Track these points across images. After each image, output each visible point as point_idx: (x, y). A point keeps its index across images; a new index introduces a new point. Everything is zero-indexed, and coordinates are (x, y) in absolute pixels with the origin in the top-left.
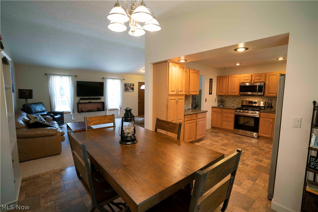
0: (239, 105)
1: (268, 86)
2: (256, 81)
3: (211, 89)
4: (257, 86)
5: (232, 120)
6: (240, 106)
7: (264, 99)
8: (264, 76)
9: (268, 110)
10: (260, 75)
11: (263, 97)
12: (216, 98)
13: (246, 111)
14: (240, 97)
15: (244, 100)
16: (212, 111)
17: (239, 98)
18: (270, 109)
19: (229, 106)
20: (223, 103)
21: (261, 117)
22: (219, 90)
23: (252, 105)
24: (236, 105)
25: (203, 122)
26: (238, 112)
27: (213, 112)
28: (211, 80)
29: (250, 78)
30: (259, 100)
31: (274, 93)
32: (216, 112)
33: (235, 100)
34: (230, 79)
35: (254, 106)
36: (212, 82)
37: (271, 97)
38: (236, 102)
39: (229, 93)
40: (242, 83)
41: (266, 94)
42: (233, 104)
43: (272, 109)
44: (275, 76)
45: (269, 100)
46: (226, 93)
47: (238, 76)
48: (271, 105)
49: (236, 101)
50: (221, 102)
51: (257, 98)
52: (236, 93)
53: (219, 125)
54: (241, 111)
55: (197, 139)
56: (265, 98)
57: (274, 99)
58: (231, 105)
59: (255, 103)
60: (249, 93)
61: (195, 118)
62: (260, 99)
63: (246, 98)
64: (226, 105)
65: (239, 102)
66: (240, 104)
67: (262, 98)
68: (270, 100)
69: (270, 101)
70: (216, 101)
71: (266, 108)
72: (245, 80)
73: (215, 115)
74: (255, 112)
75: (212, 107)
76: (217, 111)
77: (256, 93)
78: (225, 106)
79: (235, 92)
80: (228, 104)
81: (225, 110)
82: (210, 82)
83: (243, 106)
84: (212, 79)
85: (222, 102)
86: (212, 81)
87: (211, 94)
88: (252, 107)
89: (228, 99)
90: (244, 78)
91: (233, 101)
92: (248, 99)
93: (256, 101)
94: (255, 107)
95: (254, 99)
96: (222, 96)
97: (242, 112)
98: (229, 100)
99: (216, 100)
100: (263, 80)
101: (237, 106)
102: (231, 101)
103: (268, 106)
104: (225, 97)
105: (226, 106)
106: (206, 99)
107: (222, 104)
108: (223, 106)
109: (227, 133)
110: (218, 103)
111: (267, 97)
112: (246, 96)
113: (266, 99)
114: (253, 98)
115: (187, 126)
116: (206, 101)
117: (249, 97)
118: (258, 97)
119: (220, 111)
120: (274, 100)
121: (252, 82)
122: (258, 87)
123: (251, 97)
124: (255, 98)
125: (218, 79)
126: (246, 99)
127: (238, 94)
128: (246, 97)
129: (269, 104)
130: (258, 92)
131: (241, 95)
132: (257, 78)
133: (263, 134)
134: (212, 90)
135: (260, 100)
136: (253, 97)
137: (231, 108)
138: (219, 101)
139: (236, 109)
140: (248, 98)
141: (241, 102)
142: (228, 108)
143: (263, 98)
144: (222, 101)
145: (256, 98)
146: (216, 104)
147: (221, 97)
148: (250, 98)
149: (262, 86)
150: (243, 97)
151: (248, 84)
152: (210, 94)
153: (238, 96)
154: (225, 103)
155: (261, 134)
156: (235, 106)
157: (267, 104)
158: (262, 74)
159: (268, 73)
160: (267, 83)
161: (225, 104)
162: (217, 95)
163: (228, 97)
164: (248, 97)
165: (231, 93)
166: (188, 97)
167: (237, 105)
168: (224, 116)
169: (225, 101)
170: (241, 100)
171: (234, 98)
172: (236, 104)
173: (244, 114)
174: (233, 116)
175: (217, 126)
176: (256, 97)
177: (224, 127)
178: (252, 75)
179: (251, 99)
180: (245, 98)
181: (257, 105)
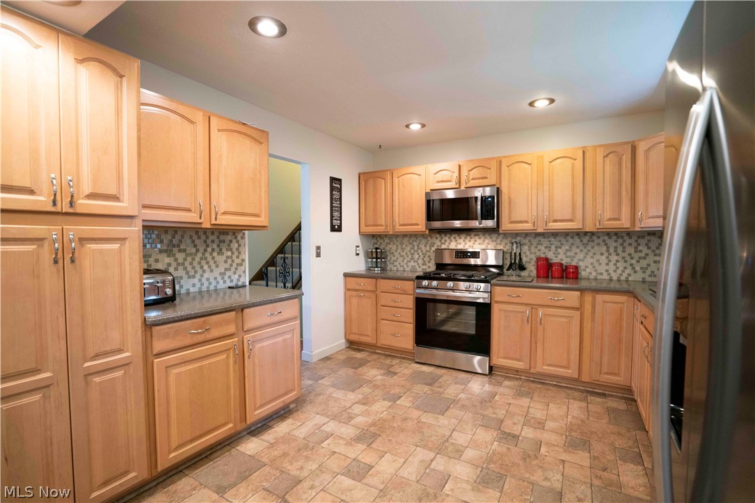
0: (430, 265)
1: (510, 198)
2: (472, 183)
3: (336, 214)
4: (476, 198)
5: (409, 315)
6: (431, 267)
7: (499, 241)
8: (494, 165)
9: (512, 275)
10: (482, 165)
11: (495, 236)
12: (360, 244)
13: (450, 284)
14: (429, 238)
15: (443, 247)
16: (347, 290)
17: (429, 243)
18: (518, 272)
19: (402, 269)
20: (381, 258)
21: (497, 302)
22: (365, 218)
23: (465, 261)
24: (421, 265)
25: (279, 339)
26: (426, 288)
27: (349, 290)
28: (335, 184)
29: (456, 174)
30: (484, 247)
31: (527, 222)
32: (356, 290)
33: (416, 248)
34: (396, 180)
35: (470, 265)
36: (340, 190)
37: (517, 235)
38: (421, 254)
39: (397, 227)
40: (431, 190)
41: (506, 226)
42: (412, 263)
43: (524, 273)
44: (526, 166)
45: (512, 244)
46: (387, 226)
47: (419, 169)
48: (520, 259)
49: (419, 251)
50: (374, 256)
51: (479, 241)
52: (417, 225)
53: (370, 334)
54: (435, 283)
55: (248, 423)
56: (500, 238)
57: (526, 241)
58: (405, 266)
59: (475, 255)
60: (458, 224)
61: (231, 329)
62: (487, 241)
63: (448, 241)
64: (391, 266)
65: (428, 254)
66: (433, 262)
67: (494, 239)
68: (516, 242)
69: (517, 247)
70: (358, 254)
71: (507, 270)
72: (442, 181)
73: (354, 301)
74: (476, 284)
75: (346, 275)
76: (360, 288)
77: (475, 224)
78: (388, 268)
79: (414, 222)
80: (397, 264)
81: (384, 284)
82: (332, 189)
83: (441, 266)
84: (340, 180)
85: (379, 256)
86: (341, 185)
87: (339, 229)
88: (467, 271)
89: (395, 248)
90: (440, 176)
91: (412, 251)
92: (453, 246)
93: (477, 250)
94: (476, 267)
95: (471, 244)
96: (380, 236)
97: (436, 288)
98: (399, 250)
99: (360, 251)
100: (492, 180)
101: (424, 267)
102: (404, 254)
103: (511, 264)
104: (387, 240)
105: (391, 270)
106: (318, 248)
107: (377, 262)
108: (383, 269)
109: (396, 361)
110: (367, 262)
111: (506, 235)
112: (448, 235)
113: (505, 241)
114: (467, 241)
115: (172, 378)
116: (318, 255)
117: (457, 238)
118: (481, 236)
119: (369, 288)
120: (525, 244)
121: (463, 188)
122: (479, 203)
123: (463, 236)
124: (473, 240)
125: (363, 183)
126: (447, 243)
127: (424, 230)
128: (447, 238)
129: (513, 257)
130: (482, 219)
131: (432, 230)
132: (475, 173)
133: (504, 358)
134: (341, 217)
135: (489, 247)
136: (468, 238)
137: (405, 275)
138: (369, 255)
139: (418, 278)
140: (453, 240)
141: (434, 254)
142: (398, 274)
143: (497, 238)
144: (377, 252)
145: (475, 241)
146: (359, 265)
147: (374, 241)
148: (459, 241)
149: (493, 197)
150: (439, 238)
151: (450, 195)
152: (336, 228)
153: (423, 236)
154: (388, 258)
155: (498, 359)
156: (418, 269)
157: (508, 256)
158: (489, 159)
159: (504, 157)
160: (504, 190)
161: (388, 263)
162: (363, 235)
163: (395, 241)
164: (452, 238)
165: (400, 225)
166: (229, 237)
167: (424, 264)
168: (383, 304)
169: (388, 253)
170: (433, 249)
171: (414, 243)
172: (419, 262)
173: (443, 293)
174: (409, 302)
175: (364, 339)
176: (477, 237)
177: (386, 340)
178: (460, 166)
179: (463, 244)
180: (446, 241)
181: (479, 262)
